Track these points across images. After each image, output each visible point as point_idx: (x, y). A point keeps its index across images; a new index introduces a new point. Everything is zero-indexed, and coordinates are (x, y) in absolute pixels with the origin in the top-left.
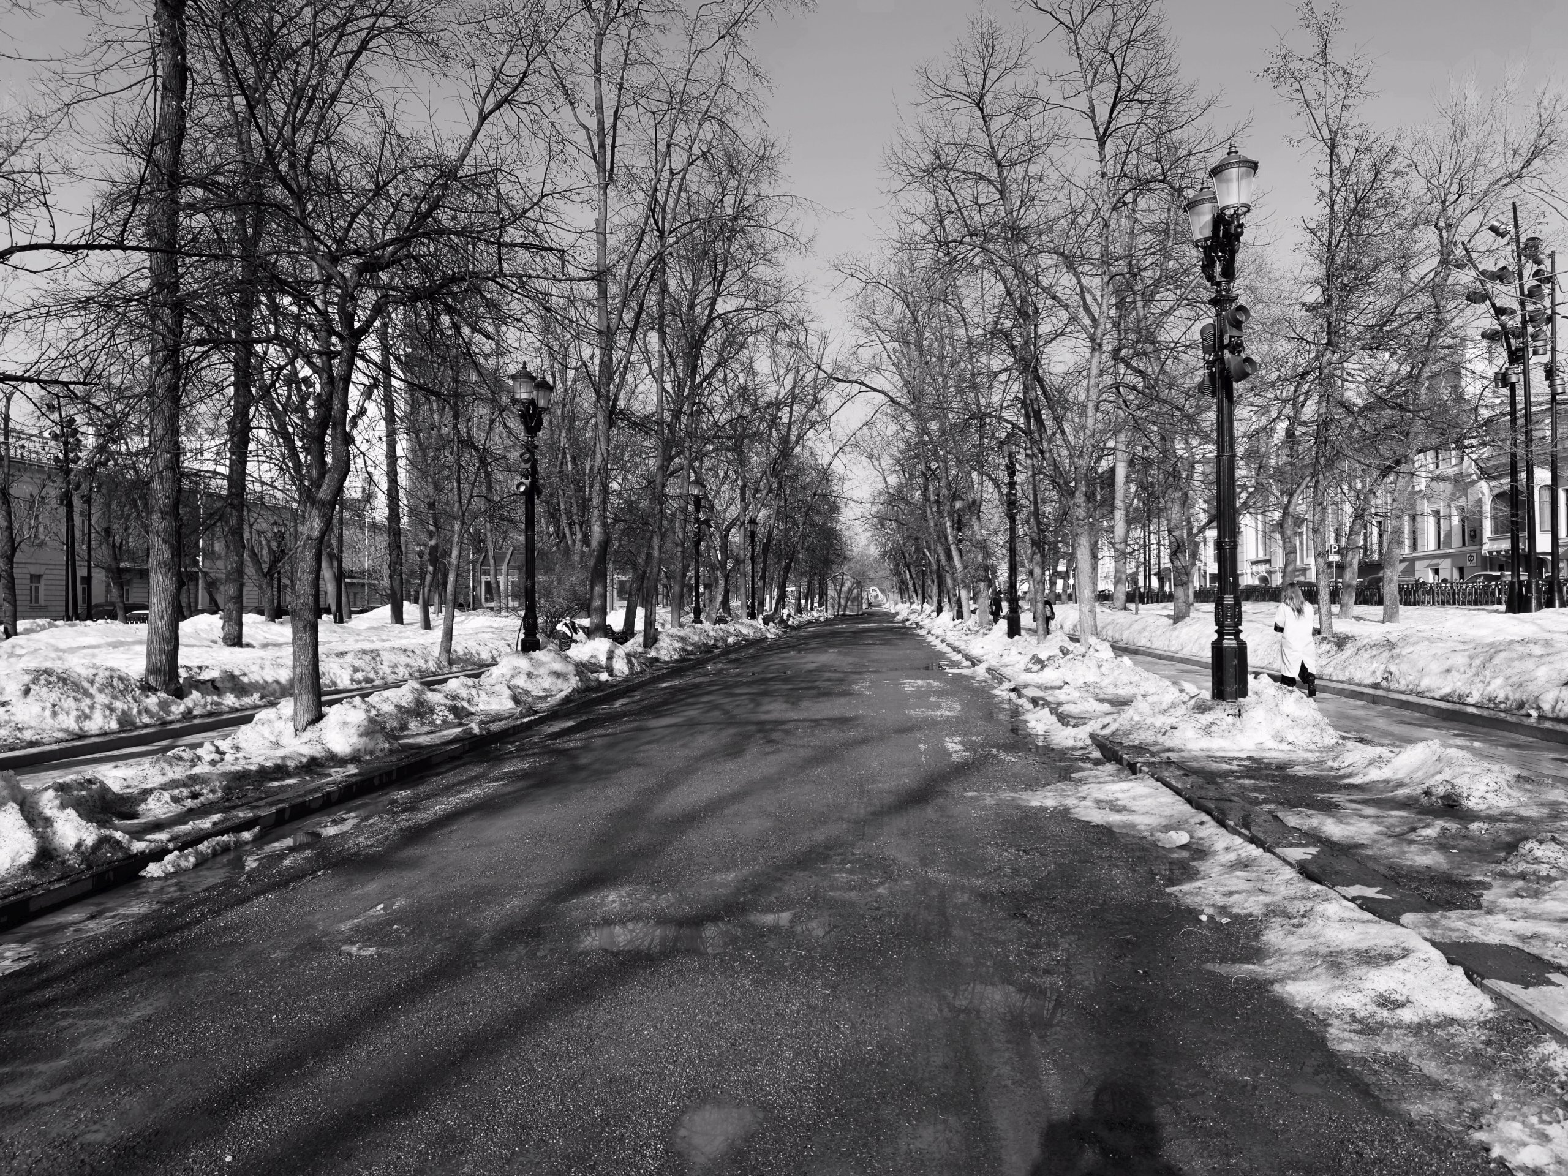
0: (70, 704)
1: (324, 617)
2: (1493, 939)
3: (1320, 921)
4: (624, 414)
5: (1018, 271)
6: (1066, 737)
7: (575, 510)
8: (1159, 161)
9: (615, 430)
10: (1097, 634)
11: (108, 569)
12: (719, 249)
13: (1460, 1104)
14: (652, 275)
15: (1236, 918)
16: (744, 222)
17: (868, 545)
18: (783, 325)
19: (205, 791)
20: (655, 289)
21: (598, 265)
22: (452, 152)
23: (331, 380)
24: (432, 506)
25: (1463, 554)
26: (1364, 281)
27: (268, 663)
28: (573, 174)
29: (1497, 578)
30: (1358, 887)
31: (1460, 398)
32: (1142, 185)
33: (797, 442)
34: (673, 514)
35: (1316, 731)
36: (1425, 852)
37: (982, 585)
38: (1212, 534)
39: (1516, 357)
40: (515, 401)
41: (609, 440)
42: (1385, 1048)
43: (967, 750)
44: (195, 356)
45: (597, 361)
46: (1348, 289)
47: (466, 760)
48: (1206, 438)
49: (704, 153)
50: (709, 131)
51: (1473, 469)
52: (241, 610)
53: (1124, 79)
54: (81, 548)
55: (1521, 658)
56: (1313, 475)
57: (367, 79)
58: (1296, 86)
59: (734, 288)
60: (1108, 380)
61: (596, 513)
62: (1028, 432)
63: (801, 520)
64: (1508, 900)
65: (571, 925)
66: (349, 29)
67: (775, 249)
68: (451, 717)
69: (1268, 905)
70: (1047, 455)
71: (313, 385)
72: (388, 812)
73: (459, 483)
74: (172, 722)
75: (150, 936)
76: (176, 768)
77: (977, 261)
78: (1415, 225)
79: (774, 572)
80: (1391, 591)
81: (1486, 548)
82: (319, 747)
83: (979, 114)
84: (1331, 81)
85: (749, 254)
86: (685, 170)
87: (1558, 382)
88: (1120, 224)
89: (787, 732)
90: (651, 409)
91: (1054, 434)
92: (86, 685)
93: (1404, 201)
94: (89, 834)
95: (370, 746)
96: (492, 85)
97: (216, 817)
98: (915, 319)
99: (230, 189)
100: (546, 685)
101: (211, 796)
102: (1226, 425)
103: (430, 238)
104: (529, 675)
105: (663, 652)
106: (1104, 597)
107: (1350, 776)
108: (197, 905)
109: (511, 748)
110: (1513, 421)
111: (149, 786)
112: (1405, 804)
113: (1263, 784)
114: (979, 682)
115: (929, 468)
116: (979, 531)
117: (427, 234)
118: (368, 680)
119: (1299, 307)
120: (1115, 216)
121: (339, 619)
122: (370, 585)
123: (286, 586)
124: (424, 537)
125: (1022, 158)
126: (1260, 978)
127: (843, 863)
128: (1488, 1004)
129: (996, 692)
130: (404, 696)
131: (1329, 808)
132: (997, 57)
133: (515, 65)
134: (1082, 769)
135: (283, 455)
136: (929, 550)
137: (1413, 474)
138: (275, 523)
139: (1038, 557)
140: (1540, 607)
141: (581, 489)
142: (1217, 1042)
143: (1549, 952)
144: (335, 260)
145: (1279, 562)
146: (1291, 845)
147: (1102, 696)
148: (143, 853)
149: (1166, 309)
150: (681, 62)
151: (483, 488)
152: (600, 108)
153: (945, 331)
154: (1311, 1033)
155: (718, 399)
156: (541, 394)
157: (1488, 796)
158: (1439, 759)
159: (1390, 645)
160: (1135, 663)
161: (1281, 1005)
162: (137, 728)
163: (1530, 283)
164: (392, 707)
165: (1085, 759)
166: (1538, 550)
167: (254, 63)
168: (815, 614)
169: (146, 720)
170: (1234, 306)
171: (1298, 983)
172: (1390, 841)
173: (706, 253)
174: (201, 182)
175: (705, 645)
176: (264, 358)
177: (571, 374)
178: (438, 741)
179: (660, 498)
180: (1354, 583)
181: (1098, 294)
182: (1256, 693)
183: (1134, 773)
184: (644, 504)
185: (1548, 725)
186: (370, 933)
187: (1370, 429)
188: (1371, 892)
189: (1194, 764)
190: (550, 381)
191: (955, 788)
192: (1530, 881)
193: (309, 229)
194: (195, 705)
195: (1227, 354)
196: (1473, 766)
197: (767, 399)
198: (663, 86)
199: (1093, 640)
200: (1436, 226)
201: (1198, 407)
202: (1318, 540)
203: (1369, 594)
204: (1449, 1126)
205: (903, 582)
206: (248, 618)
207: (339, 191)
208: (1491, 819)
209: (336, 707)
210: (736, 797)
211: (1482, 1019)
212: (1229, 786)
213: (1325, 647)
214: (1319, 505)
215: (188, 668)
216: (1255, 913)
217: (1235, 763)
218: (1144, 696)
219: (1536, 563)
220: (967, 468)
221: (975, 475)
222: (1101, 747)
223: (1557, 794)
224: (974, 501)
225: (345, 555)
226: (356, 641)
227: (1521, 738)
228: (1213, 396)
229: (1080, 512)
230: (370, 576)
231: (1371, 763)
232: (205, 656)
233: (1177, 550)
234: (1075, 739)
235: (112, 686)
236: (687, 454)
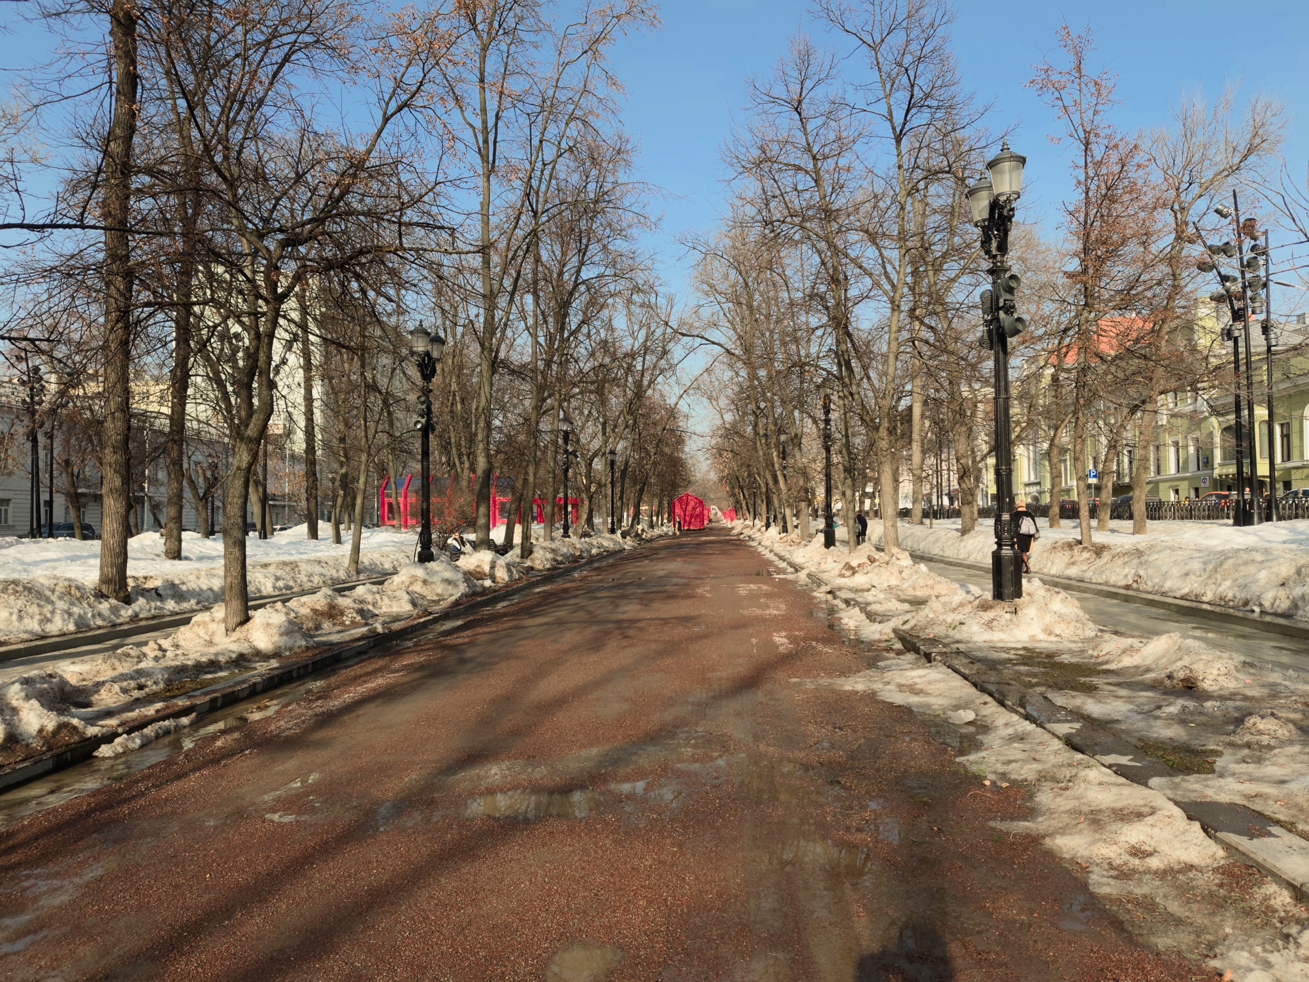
0: (34, 609)
1: (251, 533)
2: (1224, 798)
3: (1083, 785)
4: (505, 364)
5: (831, 245)
6: (874, 632)
7: (463, 442)
8: (945, 156)
9: (497, 376)
10: (898, 545)
11: (67, 494)
12: (583, 225)
13: (1199, 937)
14: (528, 248)
15: (1014, 783)
16: (603, 205)
17: (708, 472)
18: (637, 289)
19: (149, 683)
20: (530, 259)
21: (482, 241)
22: (361, 147)
23: (258, 336)
24: (342, 440)
25: (1198, 477)
26: (1112, 254)
27: (203, 573)
28: (462, 165)
29: (1226, 497)
30: (1113, 756)
31: (1194, 350)
32: (932, 175)
33: (649, 386)
34: (546, 447)
35: (1079, 625)
36: (1168, 726)
37: (803, 504)
38: (992, 461)
39: (1238, 315)
40: (413, 353)
41: (492, 385)
42: (1136, 891)
43: (791, 643)
44: (143, 316)
45: (482, 319)
46: (1101, 260)
47: (371, 654)
48: (986, 383)
49: (570, 148)
50: (574, 129)
51: (1205, 407)
52: (180, 530)
53: (916, 89)
54: (44, 477)
55: (1246, 563)
56: (1075, 413)
57: (289, 86)
58: (1057, 95)
59: (596, 259)
60: (905, 335)
61: (481, 446)
62: (840, 378)
63: (652, 451)
64: (1236, 766)
65: (459, 795)
66: (274, 44)
67: (630, 226)
68: (358, 618)
69: (1040, 772)
70: (856, 397)
71: (242, 339)
72: (304, 700)
73: (365, 421)
74: (121, 624)
75: (102, 808)
76: (124, 664)
77: (797, 237)
78: (1155, 208)
79: (630, 494)
80: (1139, 508)
81: (1217, 472)
82: (246, 645)
83: (797, 116)
84: (1085, 90)
85: (608, 231)
86: (554, 162)
87: (1272, 336)
88: (913, 206)
89: (641, 629)
90: (527, 359)
91: (862, 379)
92: (48, 593)
93: (1145, 189)
94: (51, 721)
95: (290, 644)
96: (394, 92)
97: (159, 705)
98: (747, 285)
99: (174, 177)
100: (439, 591)
101: (154, 687)
102: (1002, 373)
103: (341, 218)
104: (425, 582)
105: (537, 562)
106: (905, 514)
107: (1107, 662)
108: (143, 780)
109: (410, 644)
110: (1237, 368)
111: (102, 679)
112: (1153, 686)
113: (1036, 670)
114: (801, 586)
115: (759, 408)
116: (799, 459)
117: (339, 215)
118: (288, 588)
119: (1061, 275)
120: (909, 200)
121: (264, 536)
122: (290, 506)
123: (218, 508)
124: (335, 466)
125: (833, 153)
126: (1034, 833)
127: (688, 739)
128: (1221, 853)
129: (815, 594)
130: (319, 600)
131: (1090, 690)
132: (811, 70)
133: (414, 75)
134: (888, 659)
135: (217, 397)
136: (759, 475)
137: (1156, 412)
138: (210, 455)
139: (849, 481)
140: (1261, 521)
141: (468, 426)
142: (999, 887)
143: (1270, 809)
144: (261, 236)
145: (1047, 485)
146: (1059, 721)
147: (903, 597)
148: (96, 736)
149: (952, 276)
150: (551, 73)
151: (387, 425)
152: (484, 110)
153: (771, 294)
154: (1076, 879)
155: (583, 351)
156: (435, 347)
157: (1220, 678)
158: (1180, 649)
159: (1139, 553)
160: (930, 569)
161: (1051, 856)
162: (91, 629)
163: (1248, 255)
164: (309, 611)
165: (889, 649)
166: (1259, 473)
167: (194, 71)
168: (665, 529)
169: (99, 622)
170: (1008, 275)
171: (1065, 837)
172: (1140, 717)
173: (573, 230)
174: (150, 171)
175: (573, 555)
176: (201, 317)
177: (460, 330)
178: (347, 639)
179: (535, 433)
180: (1109, 502)
181: (897, 264)
182: (1029, 594)
183: (930, 661)
184: (521, 438)
185: (1268, 619)
186: (289, 804)
187: (1120, 375)
188: (1124, 760)
189: (979, 654)
190: (442, 335)
191: (780, 675)
192: (1254, 749)
193: (238, 210)
194: (141, 609)
195: (1002, 314)
196: (1207, 654)
197: (624, 350)
198: (536, 92)
199: (895, 550)
200: (1172, 209)
201: (980, 357)
202: (1079, 466)
203: (1122, 511)
204: (1189, 956)
205: (738, 502)
206: (185, 535)
207: (266, 180)
208: (1222, 698)
209: (261, 611)
210: (599, 684)
211: (1216, 865)
212: (1007, 672)
213: (1086, 555)
214: (1079, 438)
215: (135, 578)
216: (1029, 778)
217: (1013, 652)
218: (937, 597)
219: (1257, 485)
220: (790, 407)
221: (796, 413)
222: (902, 639)
223: (1275, 677)
224: (796, 435)
225: (269, 481)
226: (278, 554)
227: (1247, 630)
228: (991, 349)
229: (884, 444)
230: (290, 499)
231: (1124, 652)
232: (150, 567)
233: (963, 475)
234: (881, 634)
235: (70, 594)
236: (557, 396)
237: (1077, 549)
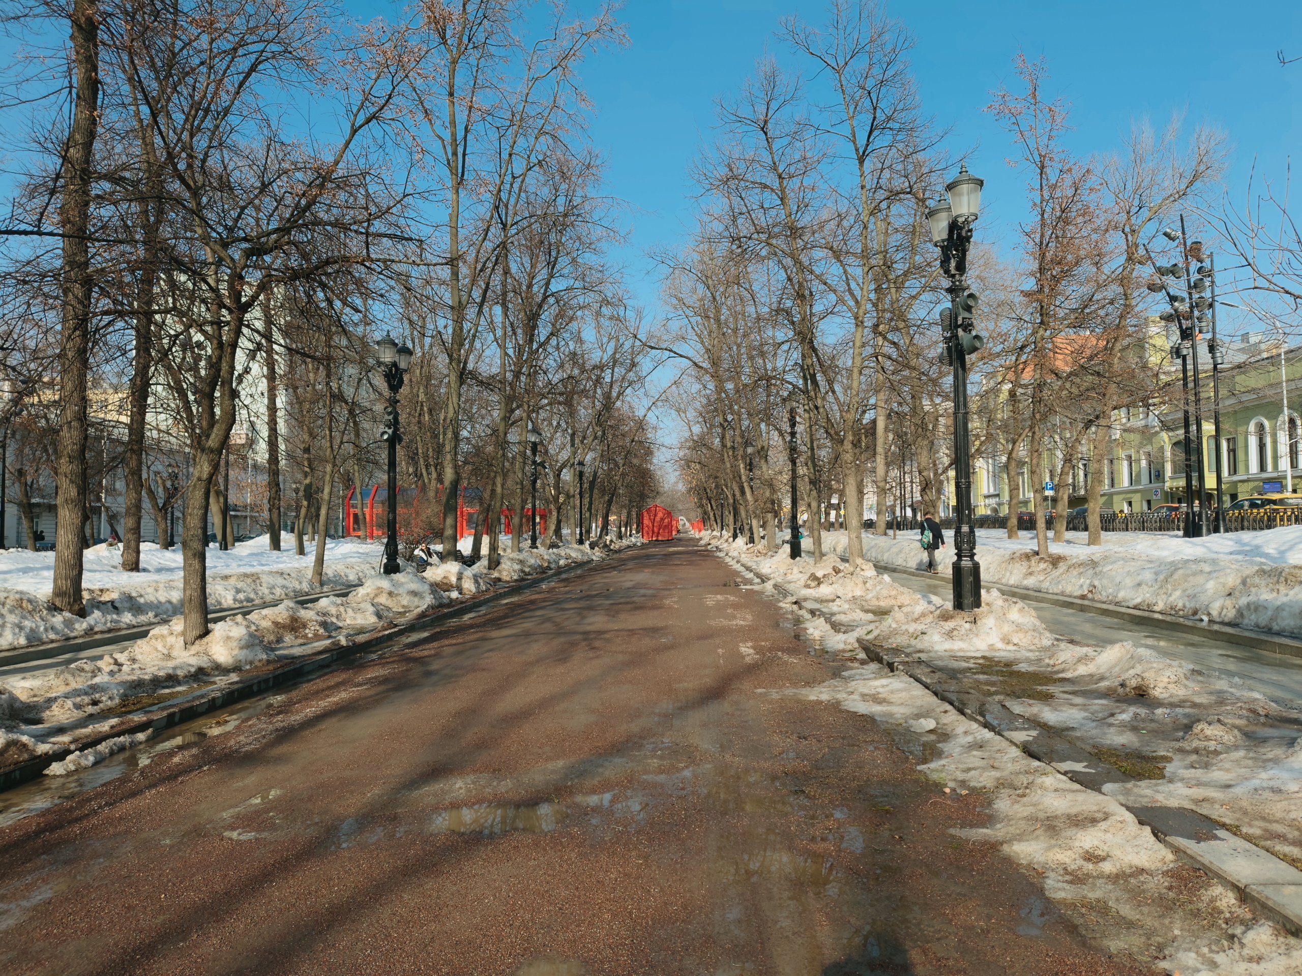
1: (211, 545)
2: (1173, 803)
3: (1039, 792)
4: (474, 375)
5: (797, 262)
6: (838, 642)
7: (430, 453)
8: (906, 177)
9: (465, 387)
10: (862, 556)
11: (20, 505)
12: (553, 237)
13: (1149, 939)
14: (497, 260)
15: (973, 790)
16: (573, 218)
17: (677, 483)
18: (606, 302)
19: (104, 699)
20: (499, 270)
21: (451, 252)
22: (328, 158)
23: (221, 345)
24: (307, 450)
25: (1151, 490)
26: (1067, 273)
27: (161, 585)
28: (430, 178)
29: (1177, 509)
30: (1069, 763)
31: (1145, 367)
32: (894, 195)
33: (618, 398)
34: (514, 458)
35: (1036, 634)
36: (1121, 733)
37: (769, 516)
38: (952, 473)
39: (1186, 334)
40: (379, 363)
41: (460, 395)
42: (1090, 895)
43: (757, 653)
44: (102, 324)
45: (450, 330)
46: (1056, 280)
47: (334, 667)
48: (946, 398)
49: (540, 162)
50: (544, 143)
51: (1156, 422)
52: (138, 541)
53: (878, 111)
55: (1194, 574)
56: (1031, 427)
57: (256, 96)
58: (1013, 120)
59: (566, 271)
60: (869, 350)
61: (449, 457)
62: (806, 392)
63: (621, 462)
64: (1185, 771)
65: (423, 810)
66: (241, 52)
67: (598, 240)
68: (321, 631)
69: (998, 779)
70: (821, 410)
71: (204, 348)
72: (265, 715)
73: (331, 431)
74: (75, 638)
75: (51, 828)
76: (78, 679)
77: (764, 253)
78: (1107, 230)
79: (599, 505)
80: (1094, 520)
81: (1168, 485)
82: (205, 658)
83: (763, 136)
84: (1040, 116)
85: (577, 244)
86: (524, 175)
87: (1218, 354)
88: (876, 225)
89: (608, 640)
90: (495, 370)
91: (827, 393)
93: (1097, 212)
95: (250, 658)
96: (362, 104)
97: (114, 721)
98: (714, 298)
99: (135, 183)
100: (405, 603)
101: (109, 703)
102: (961, 389)
103: (307, 228)
104: (390, 594)
105: (505, 573)
106: (869, 525)
107: (1063, 671)
108: (95, 798)
109: (374, 656)
110: (1185, 385)
111: (54, 695)
112: (1107, 694)
113: (994, 678)
114: (768, 596)
115: (726, 420)
116: (766, 471)
117: (305, 225)
118: (249, 600)
119: (1018, 293)
120: (872, 219)
121: (225, 547)
122: (251, 517)
123: (178, 518)
124: (299, 476)
125: (798, 172)
126: (993, 840)
127: (654, 750)
128: (1170, 857)
129: (781, 604)
130: (281, 613)
131: (1046, 698)
132: (777, 91)
133: (383, 88)
134: (852, 668)
135: (178, 406)
136: (726, 486)
137: (1109, 427)
138: (170, 465)
139: (814, 493)
140: (1209, 532)
141: (436, 436)
142: (959, 894)
143: (1216, 812)
144: (225, 245)
145: (1006, 497)
146: (1016, 729)
147: (867, 607)
148: (46, 754)
149: (914, 293)
150: (522, 88)
151: (352, 435)
152: (453, 123)
153: (739, 308)
154: (1032, 884)
155: (552, 362)
156: (402, 357)
157: (1170, 686)
158: (1132, 657)
159: (1093, 564)
160: (894, 580)
161: (1008, 861)
162: (43, 643)
163: (1195, 277)
164: (270, 623)
165: (853, 659)
166: (1207, 486)
167: (157, 78)
168: (633, 539)
169: (52, 636)
170: (966, 294)
171: (1022, 844)
172: (1094, 724)
173: (542, 242)
174: (111, 177)
175: (541, 566)
176: (161, 326)
177: (428, 341)
178: (309, 652)
179: (503, 444)
180: (1065, 514)
181: (860, 281)
182: (988, 604)
183: (892, 671)
184: (489, 449)
185: (1216, 627)
186: (248, 821)
187: (1075, 391)
188: (1079, 767)
189: (940, 663)
190: (410, 345)
191: (746, 685)
192: (1201, 755)
193: (202, 219)
194: (97, 623)
195: (960, 332)
196: (1158, 662)
197: (593, 362)
198: (506, 106)
199: (859, 561)
200: (1123, 231)
201: (940, 372)
202: (1036, 479)
203: (1077, 523)
204: (1140, 958)
205: (705, 513)
206: (144, 546)
207: (231, 189)
208: (1172, 705)
209: (220, 624)
210: (564, 695)
211: (1165, 869)
212: (967, 681)
213: (1043, 565)
214: (1035, 452)
215: (91, 591)
216: (988, 785)
217: (972, 661)
218: (900, 607)
219: (1206, 497)
220: (757, 420)
221: (763, 426)
222: (866, 649)
223: (1222, 684)
224: (763, 448)
225: (230, 491)
226: (239, 566)
227: (1196, 639)
228: (951, 365)
229: (848, 457)
230: (252, 510)
231: (1079, 660)
232: (106, 579)
233: (926, 487)
234: (845, 643)
235: (21, 607)
236: (526, 407)
237: (1034, 560)
